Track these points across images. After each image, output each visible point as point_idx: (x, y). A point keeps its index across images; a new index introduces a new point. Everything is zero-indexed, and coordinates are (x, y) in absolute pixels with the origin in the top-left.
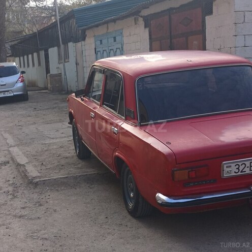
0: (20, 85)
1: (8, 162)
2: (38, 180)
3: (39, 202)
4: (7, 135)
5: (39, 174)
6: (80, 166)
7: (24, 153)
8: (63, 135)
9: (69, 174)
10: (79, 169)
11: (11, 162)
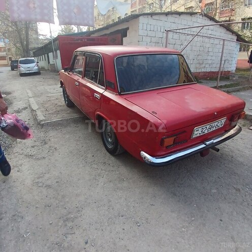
0: (36, 67)
1: (27, 108)
2: (44, 122)
3: (44, 140)
4: (29, 91)
5: (44, 118)
6: (68, 112)
7: (36, 102)
8: (57, 92)
9: (62, 117)
10: (68, 114)
11: (28, 108)
